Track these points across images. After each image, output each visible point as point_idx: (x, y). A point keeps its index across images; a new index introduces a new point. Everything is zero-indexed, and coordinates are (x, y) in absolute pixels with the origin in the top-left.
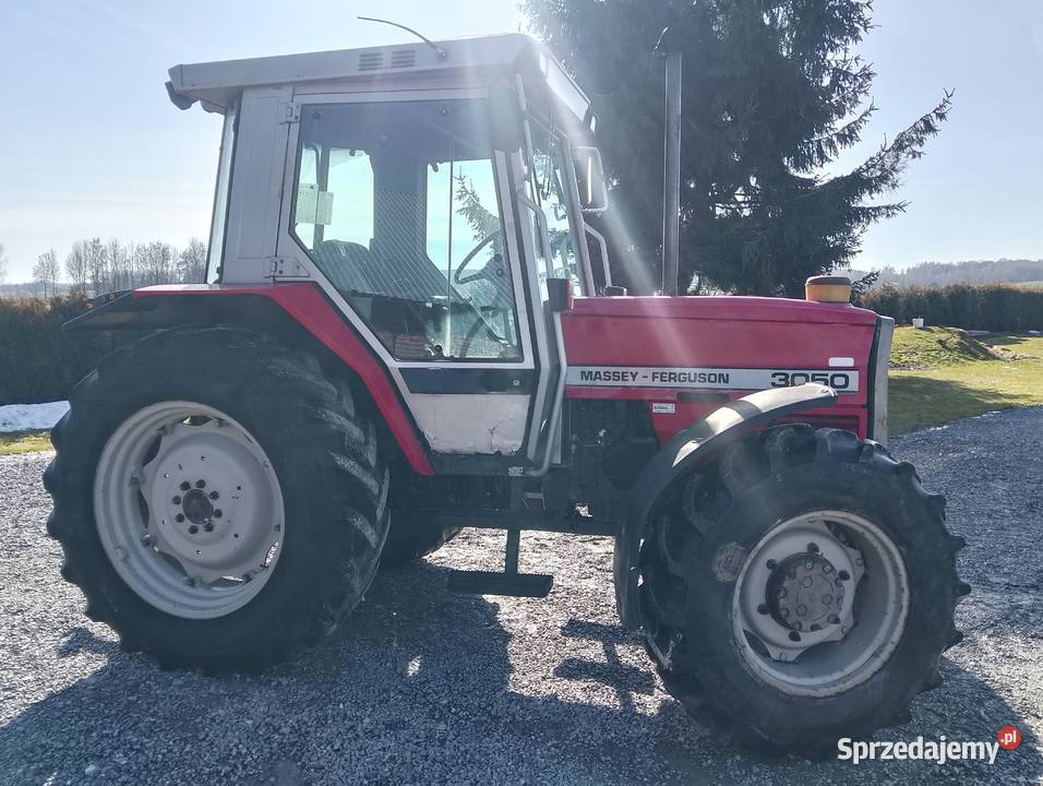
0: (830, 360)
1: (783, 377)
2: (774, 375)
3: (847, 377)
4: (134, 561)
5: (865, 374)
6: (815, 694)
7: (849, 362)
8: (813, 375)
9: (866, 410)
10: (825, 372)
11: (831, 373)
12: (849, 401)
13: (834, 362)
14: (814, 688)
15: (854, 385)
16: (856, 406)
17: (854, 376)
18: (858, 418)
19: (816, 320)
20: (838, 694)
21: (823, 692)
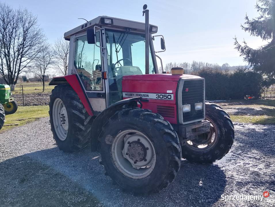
0: (167, 91)
1: (158, 96)
2: (156, 95)
3: (171, 96)
4: (58, 128)
5: (175, 95)
6: (132, 177)
7: (171, 92)
8: (164, 95)
9: (176, 105)
10: (166, 94)
11: (167, 95)
12: (172, 103)
13: (168, 92)
14: (133, 176)
15: (172, 98)
16: (173, 104)
17: (172, 95)
18: (174, 107)
19: (165, 80)
20: (138, 179)
21: (134, 178)
